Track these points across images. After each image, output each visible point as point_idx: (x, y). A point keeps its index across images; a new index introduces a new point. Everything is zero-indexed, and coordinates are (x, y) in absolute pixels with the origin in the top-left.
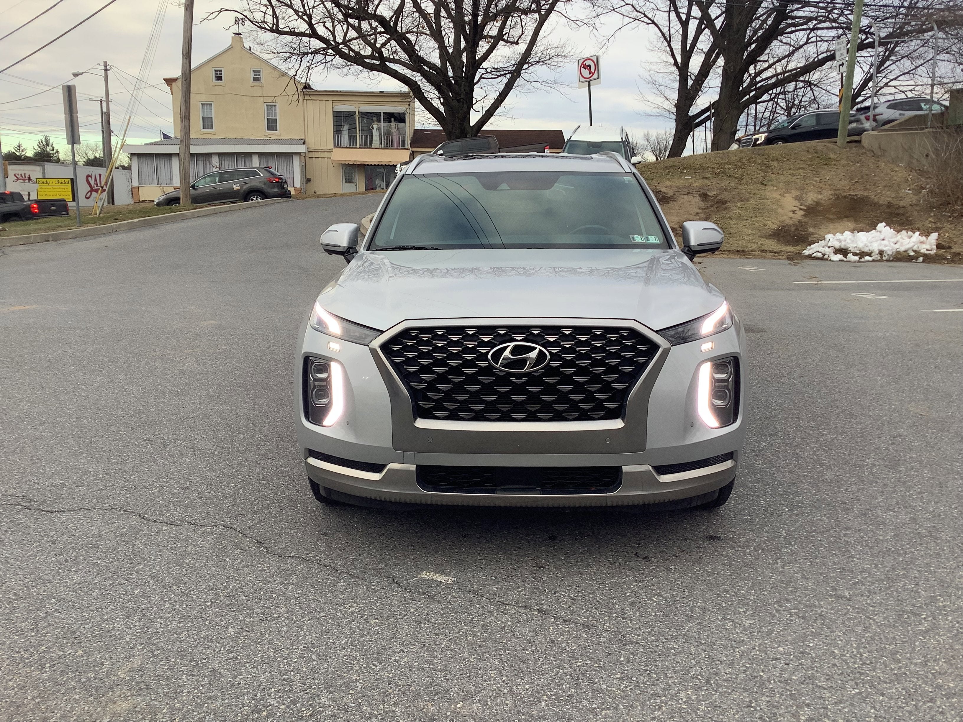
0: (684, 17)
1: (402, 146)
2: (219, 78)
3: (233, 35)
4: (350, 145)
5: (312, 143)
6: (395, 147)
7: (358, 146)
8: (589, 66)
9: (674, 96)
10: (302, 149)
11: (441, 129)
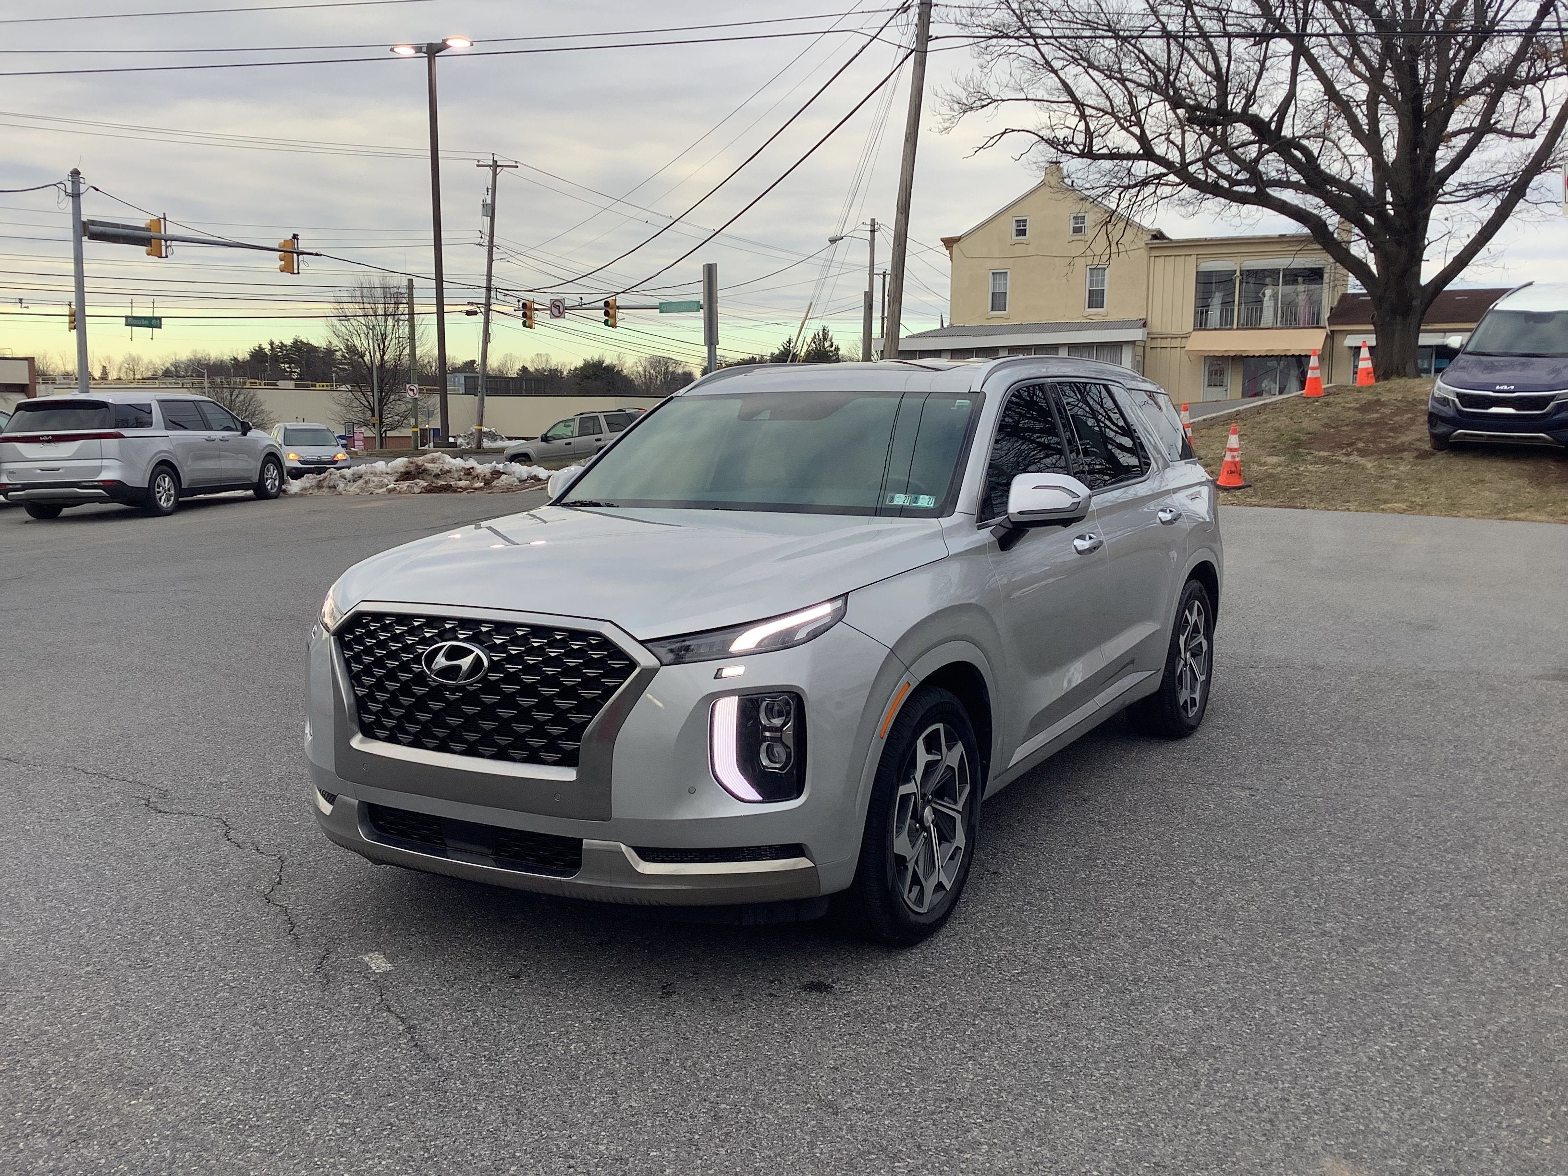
1: (1315, 323)
2: (1022, 232)
3: (1047, 165)
4: (1221, 324)
5: (1157, 325)
6: (1301, 325)
7: (1235, 326)
10: (1137, 335)
11: (1365, 291)
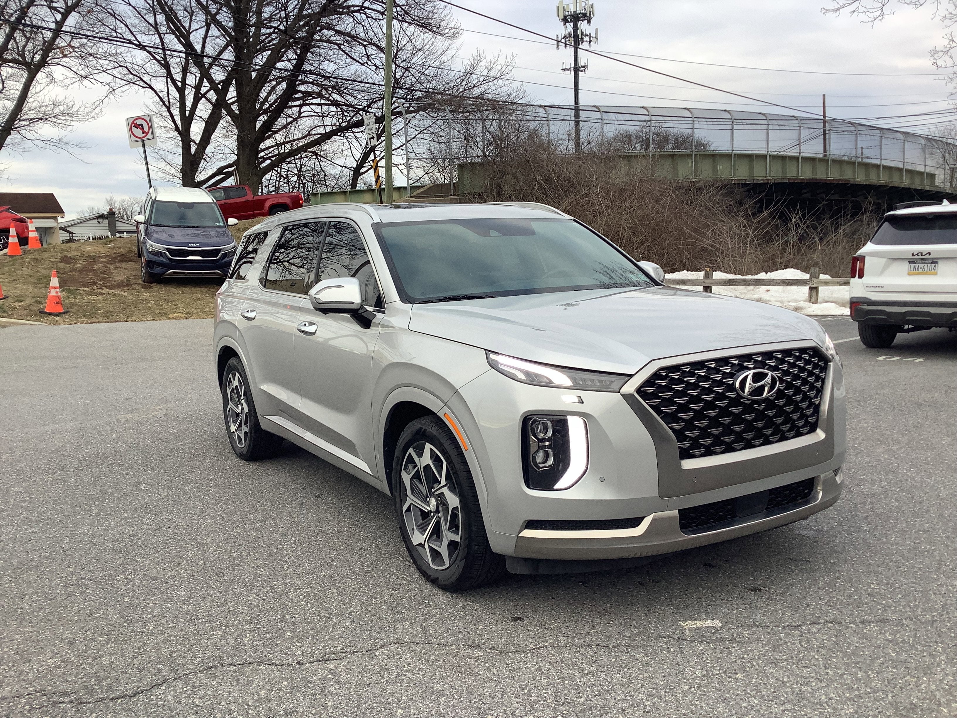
0: (179, 84)
8: (142, 125)
9: (179, 161)
